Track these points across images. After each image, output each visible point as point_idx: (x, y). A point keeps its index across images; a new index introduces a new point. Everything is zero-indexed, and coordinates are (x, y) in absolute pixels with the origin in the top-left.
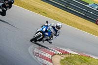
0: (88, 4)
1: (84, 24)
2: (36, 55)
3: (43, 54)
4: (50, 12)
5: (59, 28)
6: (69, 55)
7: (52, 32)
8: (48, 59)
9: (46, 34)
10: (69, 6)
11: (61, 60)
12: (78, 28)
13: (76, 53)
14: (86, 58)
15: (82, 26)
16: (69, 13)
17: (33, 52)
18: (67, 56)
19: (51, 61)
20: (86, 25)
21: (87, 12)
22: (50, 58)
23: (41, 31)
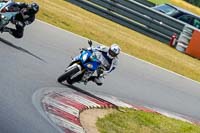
0: (154, 5)
2: (48, 110)
3: (62, 108)
7: (100, 63)
8: (71, 118)
9: (88, 66)
10: (115, 9)
11: (99, 119)
12: (132, 54)
13: (129, 106)
14: (148, 116)
15: (142, 50)
16: (114, 24)
17: (42, 104)
18: (111, 111)
19: (77, 121)
20: (149, 49)
21: (151, 22)
22: (77, 115)
23: (79, 61)
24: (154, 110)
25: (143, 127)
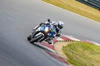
6: (72, 42)
11: (63, 47)
13: (79, 40)
19: (53, 48)
24: (91, 42)
25: (86, 50)
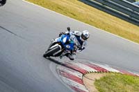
1: (128, 30)
2: (61, 74)
4: (80, 13)
5: (86, 39)
6: (108, 74)
9: (67, 46)
11: (96, 80)
13: (117, 71)
17: (57, 69)
19: (81, 82)
22: (81, 78)
23: (60, 43)
24: (135, 74)
25: (127, 85)
